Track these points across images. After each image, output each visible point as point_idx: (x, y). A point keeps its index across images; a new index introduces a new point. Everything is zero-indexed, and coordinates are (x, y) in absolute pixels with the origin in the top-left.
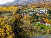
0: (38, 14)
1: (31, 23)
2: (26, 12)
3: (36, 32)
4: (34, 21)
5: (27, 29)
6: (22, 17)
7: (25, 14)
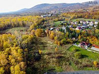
0: (77, 29)
1: (61, 45)
2: (54, 26)
3: (70, 64)
4: (68, 43)
5: (53, 57)
6: (45, 35)
7: (51, 29)
